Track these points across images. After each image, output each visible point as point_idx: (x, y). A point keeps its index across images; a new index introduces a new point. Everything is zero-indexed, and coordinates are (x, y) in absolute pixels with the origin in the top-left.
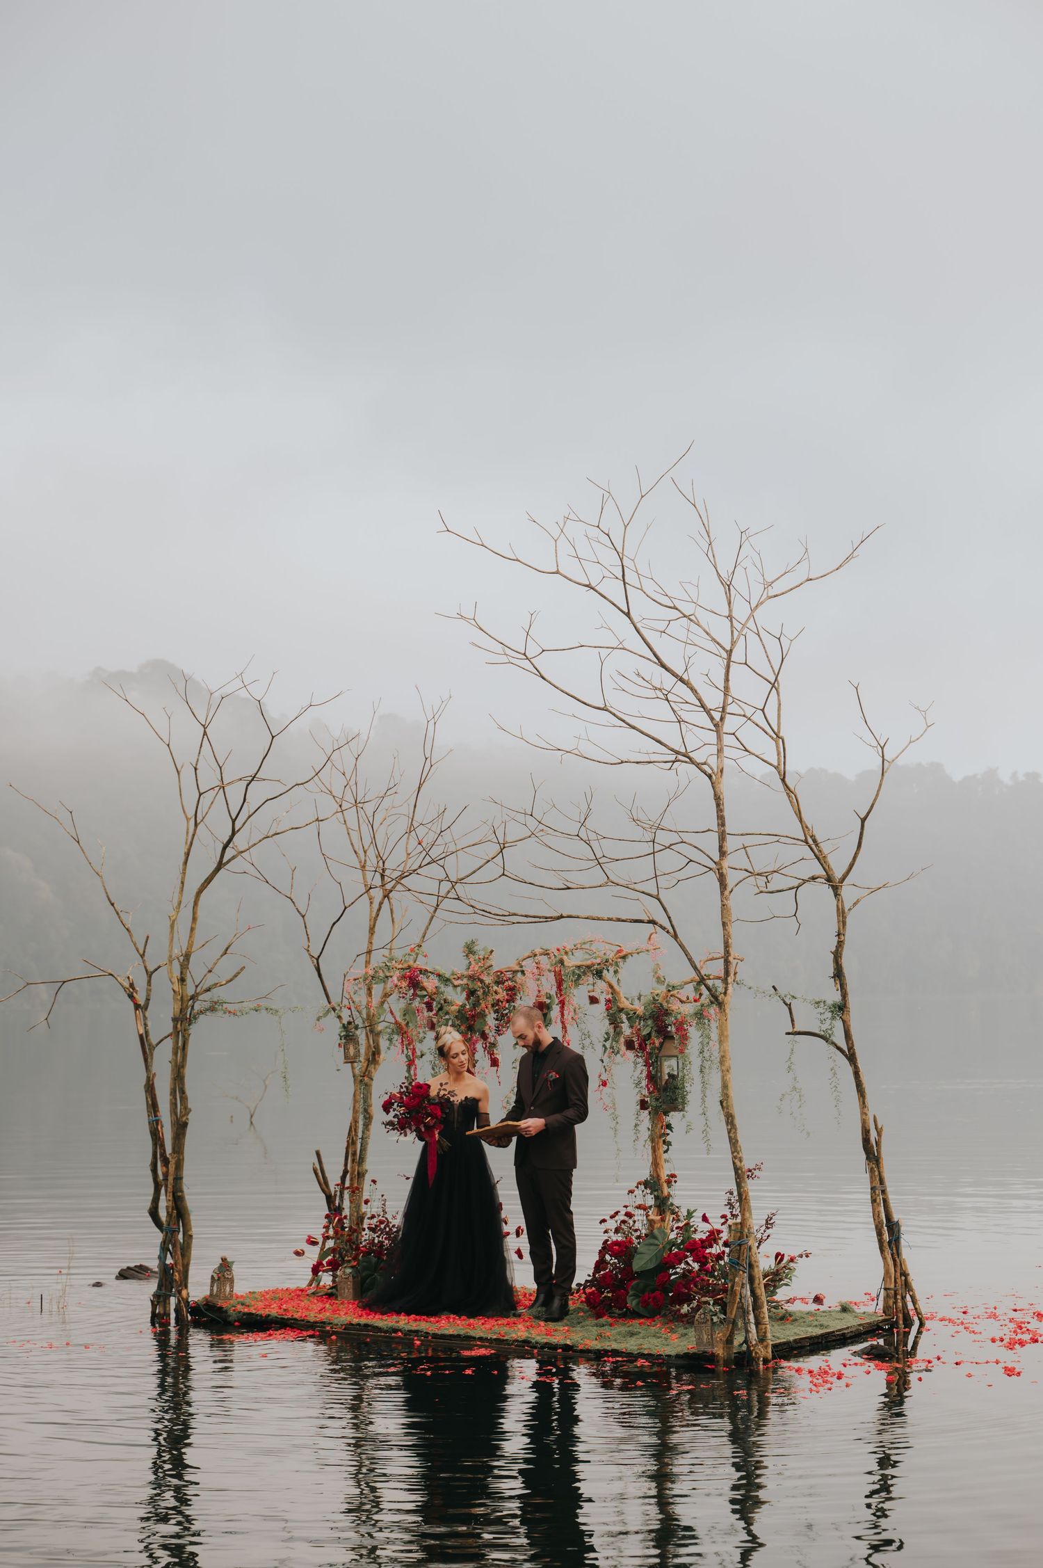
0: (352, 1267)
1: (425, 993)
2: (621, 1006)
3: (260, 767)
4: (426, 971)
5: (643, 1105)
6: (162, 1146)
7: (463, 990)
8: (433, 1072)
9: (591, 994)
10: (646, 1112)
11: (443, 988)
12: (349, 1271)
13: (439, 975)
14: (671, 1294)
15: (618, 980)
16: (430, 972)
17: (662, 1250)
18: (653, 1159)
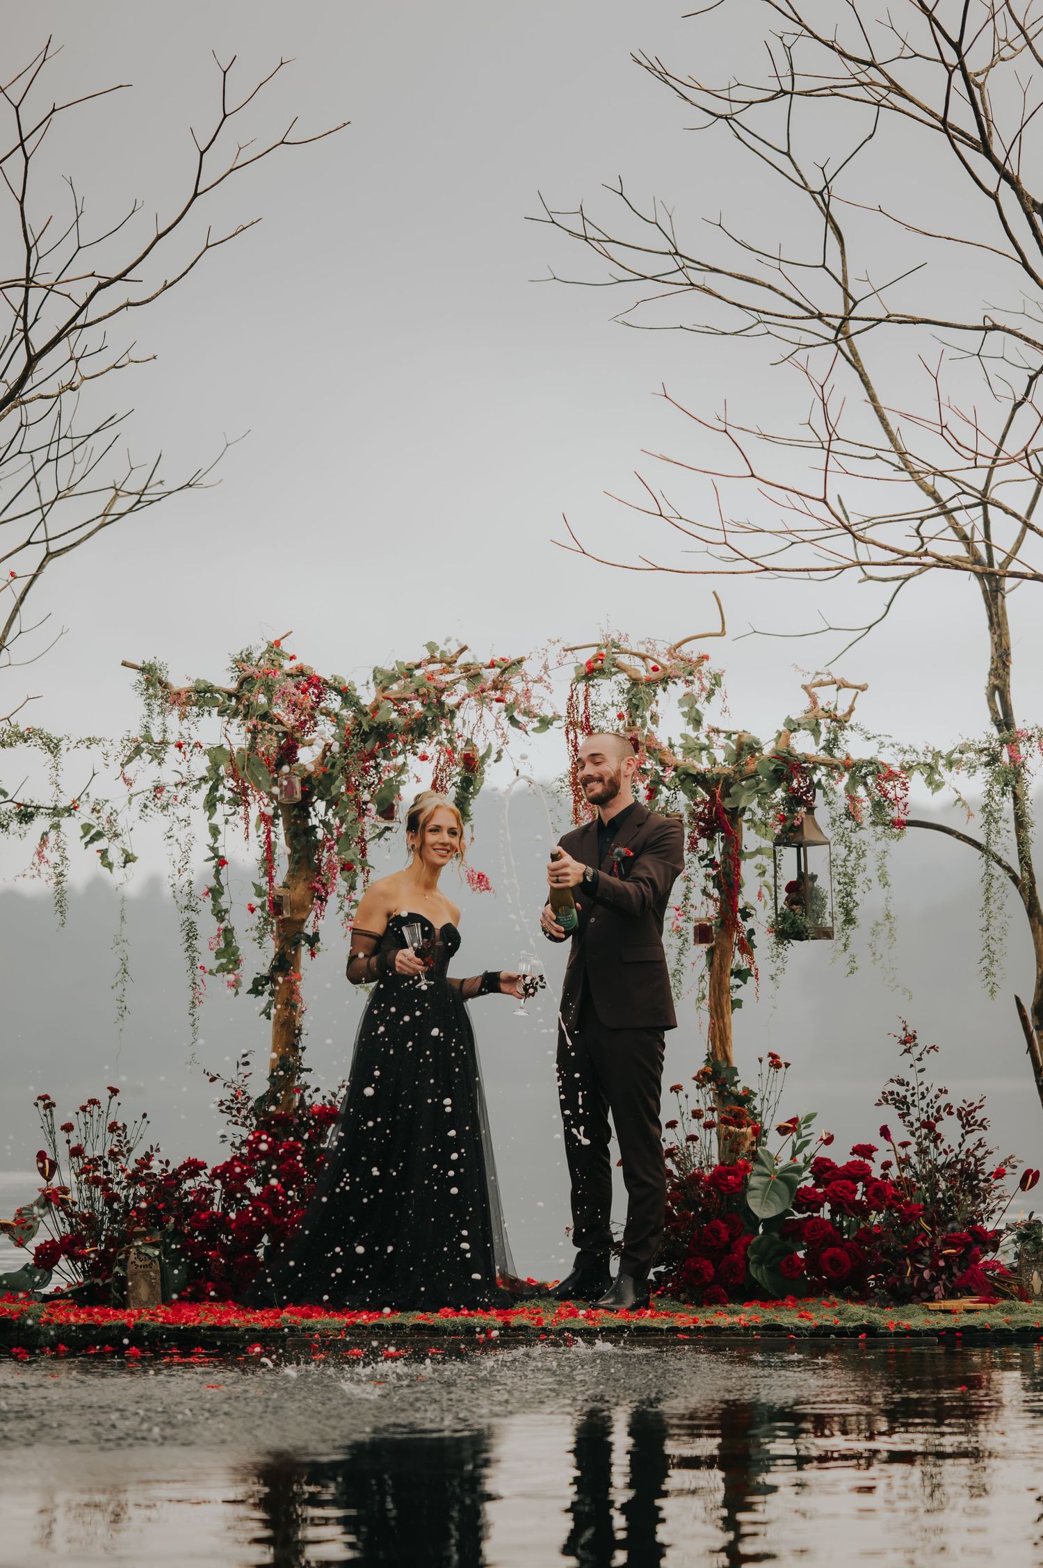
0: (154, 1245)
2: (668, 760)
3: (146, 253)
5: (703, 933)
10: (704, 947)
12: (152, 1252)
17: (781, 1184)
18: (712, 1028)
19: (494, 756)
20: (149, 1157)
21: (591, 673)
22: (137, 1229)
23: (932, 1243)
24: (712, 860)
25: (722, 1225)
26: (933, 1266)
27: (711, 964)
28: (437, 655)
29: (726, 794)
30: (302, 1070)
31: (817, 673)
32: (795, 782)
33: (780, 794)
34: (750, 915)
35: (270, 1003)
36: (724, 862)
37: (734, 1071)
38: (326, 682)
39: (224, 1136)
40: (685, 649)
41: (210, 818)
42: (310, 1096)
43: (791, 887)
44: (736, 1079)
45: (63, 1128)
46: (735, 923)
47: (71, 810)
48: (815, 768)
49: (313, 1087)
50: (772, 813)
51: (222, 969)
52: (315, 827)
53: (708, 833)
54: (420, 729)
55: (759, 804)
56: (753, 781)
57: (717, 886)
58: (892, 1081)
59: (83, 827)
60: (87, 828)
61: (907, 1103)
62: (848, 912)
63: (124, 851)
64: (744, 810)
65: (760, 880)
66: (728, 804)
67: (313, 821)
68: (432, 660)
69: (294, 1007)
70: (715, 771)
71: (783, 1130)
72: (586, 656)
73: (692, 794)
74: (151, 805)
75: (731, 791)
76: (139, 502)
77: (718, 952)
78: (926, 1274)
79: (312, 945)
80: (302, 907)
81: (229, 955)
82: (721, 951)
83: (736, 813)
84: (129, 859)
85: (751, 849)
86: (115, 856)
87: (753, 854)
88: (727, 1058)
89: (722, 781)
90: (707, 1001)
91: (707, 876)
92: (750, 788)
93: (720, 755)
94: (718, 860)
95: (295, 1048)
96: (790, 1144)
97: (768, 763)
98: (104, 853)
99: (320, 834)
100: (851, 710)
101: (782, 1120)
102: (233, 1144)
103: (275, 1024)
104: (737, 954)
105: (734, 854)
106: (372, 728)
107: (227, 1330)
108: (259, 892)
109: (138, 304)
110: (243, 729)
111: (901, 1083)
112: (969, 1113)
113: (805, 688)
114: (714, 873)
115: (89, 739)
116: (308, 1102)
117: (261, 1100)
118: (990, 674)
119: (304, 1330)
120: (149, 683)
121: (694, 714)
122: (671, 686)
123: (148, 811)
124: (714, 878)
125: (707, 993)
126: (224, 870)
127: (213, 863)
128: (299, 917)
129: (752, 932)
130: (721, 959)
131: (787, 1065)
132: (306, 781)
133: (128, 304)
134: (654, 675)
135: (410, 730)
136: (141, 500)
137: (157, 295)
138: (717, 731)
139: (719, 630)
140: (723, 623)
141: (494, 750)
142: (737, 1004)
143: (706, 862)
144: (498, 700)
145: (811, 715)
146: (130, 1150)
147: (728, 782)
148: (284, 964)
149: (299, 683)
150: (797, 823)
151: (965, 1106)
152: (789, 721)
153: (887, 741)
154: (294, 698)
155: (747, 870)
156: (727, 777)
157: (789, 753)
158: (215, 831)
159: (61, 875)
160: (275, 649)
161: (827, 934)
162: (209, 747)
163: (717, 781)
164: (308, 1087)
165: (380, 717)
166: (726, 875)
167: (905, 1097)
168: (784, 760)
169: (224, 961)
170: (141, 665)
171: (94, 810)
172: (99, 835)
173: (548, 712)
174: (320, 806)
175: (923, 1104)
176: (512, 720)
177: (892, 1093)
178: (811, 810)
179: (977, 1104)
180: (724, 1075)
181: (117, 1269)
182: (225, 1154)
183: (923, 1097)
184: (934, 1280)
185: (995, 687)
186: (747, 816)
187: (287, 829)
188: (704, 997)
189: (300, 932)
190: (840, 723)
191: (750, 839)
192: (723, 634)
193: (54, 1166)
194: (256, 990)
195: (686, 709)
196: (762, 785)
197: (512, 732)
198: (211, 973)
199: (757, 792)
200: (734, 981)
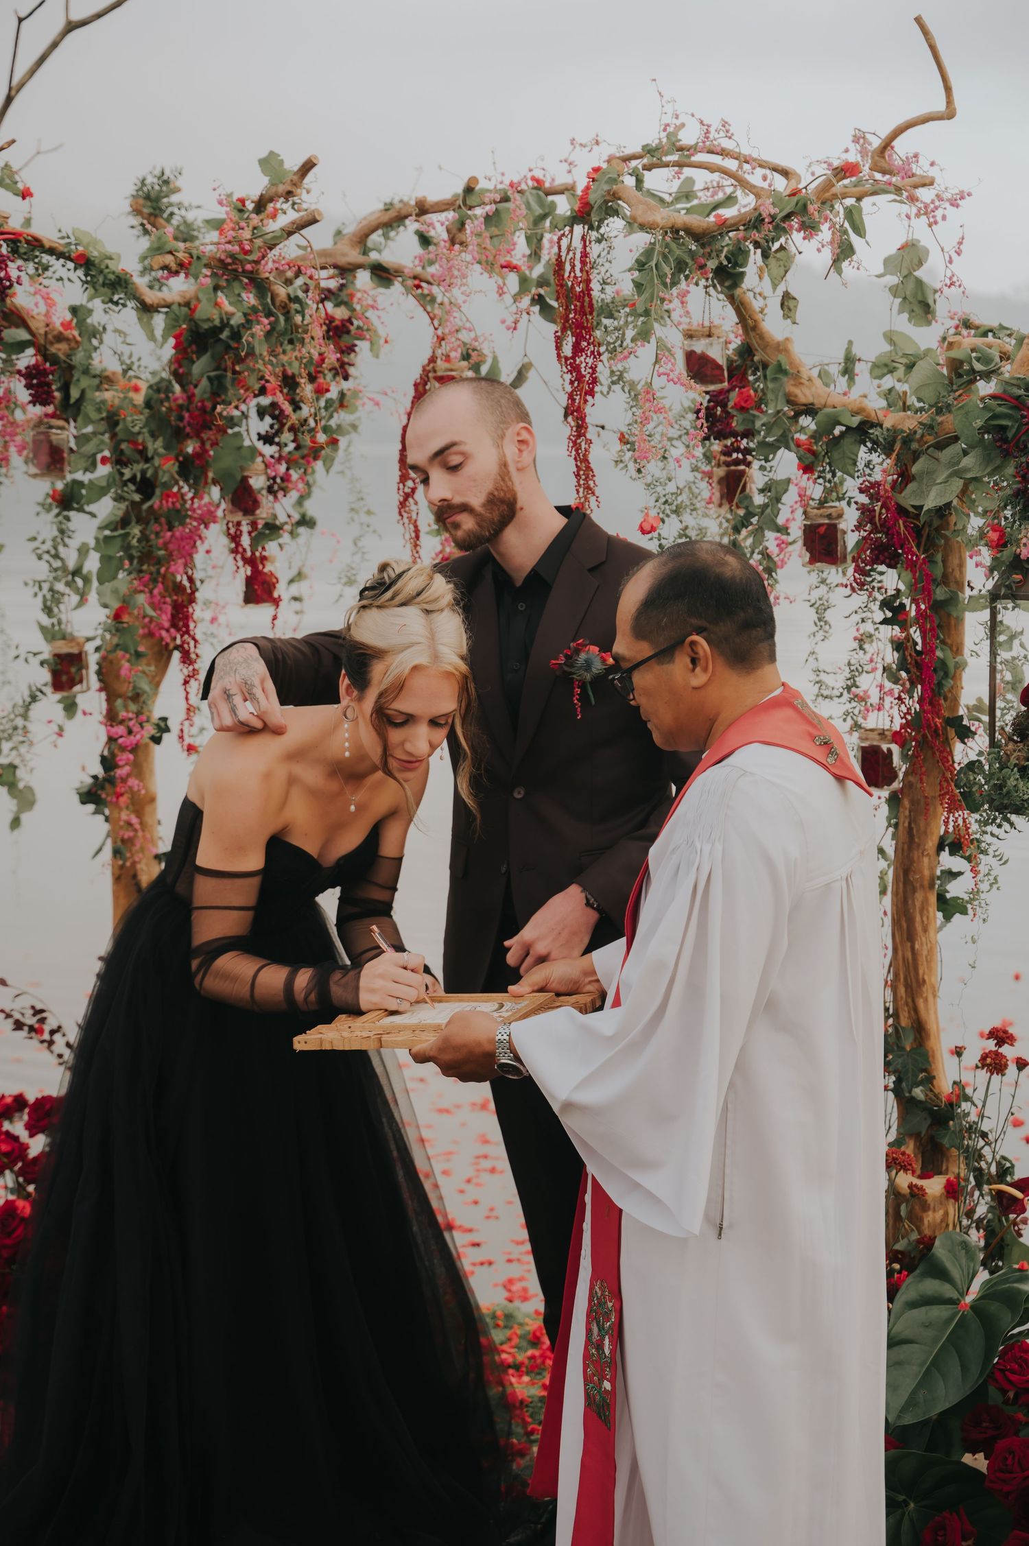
1: (23, 335)
2: (804, 395)
4: (36, 244)
5: (873, 765)
7: (172, 323)
8: (46, 621)
9: (699, 346)
10: (880, 794)
11: (99, 313)
13: (85, 262)
14: (978, 1462)
15: (787, 297)
16: (51, 251)
17: (976, 1326)
18: (894, 958)
24: (899, 612)
27: (895, 826)
29: (909, 475)
46: (944, 747)
56: (955, 449)
75: (915, 469)
77: (906, 803)
82: (912, 802)
88: (919, 1023)
89: (897, 446)
90: (888, 898)
91: (893, 643)
92: (950, 465)
97: (976, 410)
105: (941, 601)
114: (902, 637)
121: (911, 286)
124: (904, 649)
125: (887, 881)
131: (1022, 1065)
139: (941, 106)
140: (948, 89)
143: (886, 613)
147: (911, 449)
156: (907, 441)
157: (1027, 388)
163: (894, 441)
168: (1016, 403)
192: (949, 114)
195: (893, 280)
196: (967, 461)
199: (957, 474)
200: (948, 861)
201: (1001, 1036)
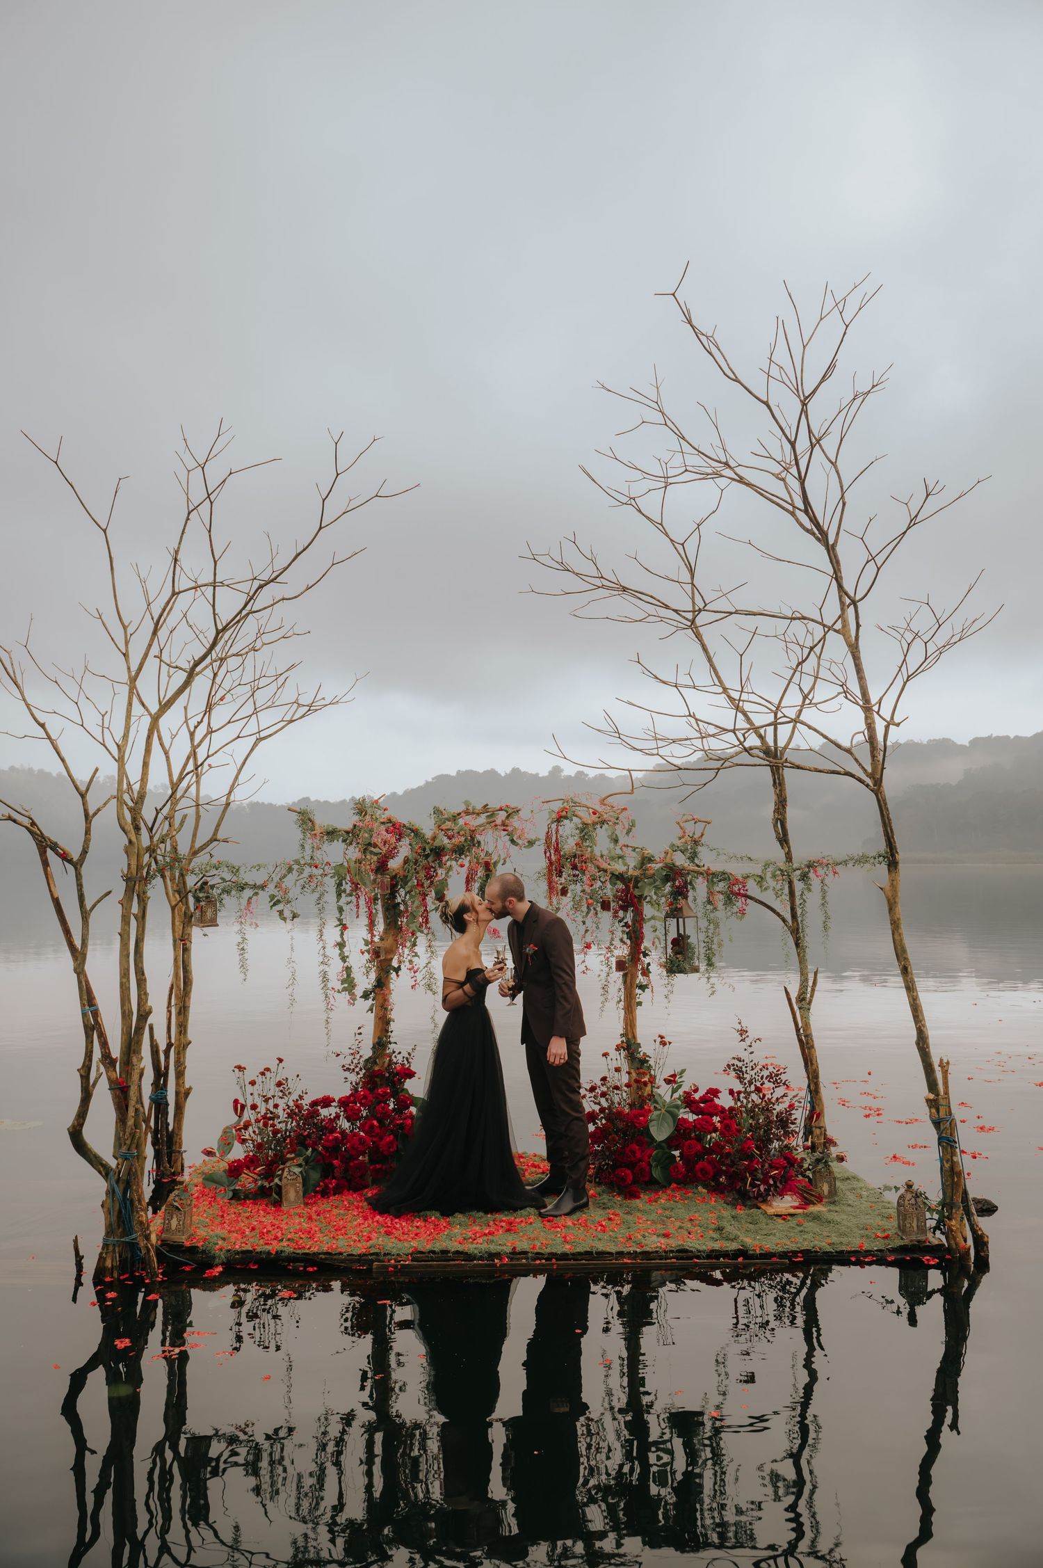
0: (300, 1166)
5: (620, 965)
6: (104, 1044)
10: (621, 973)
12: (297, 1170)
17: (668, 1115)
18: (626, 1020)
19: (502, 862)
20: (301, 1097)
21: (560, 819)
22: (289, 1156)
23: (763, 1166)
24: (626, 923)
25: (637, 1147)
26: (765, 1182)
27: (625, 982)
28: (470, 808)
29: (636, 887)
30: (391, 1043)
31: (684, 815)
32: (677, 882)
33: (668, 888)
34: (648, 955)
35: (373, 1004)
36: (634, 924)
37: (639, 1045)
38: (404, 826)
39: (346, 1078)
40: (610, 800)
41: (338, 902)
42: (396, 1057)
43: (675, 942)
44: (640, 1050)
45: (250, 1083)
46: (639, 959)
47: (263, 887)
48: (688, 874)
49: (397, 1052)
50: (663, 899)
51: (344, 989)
52: (399, 903)
53: (624, 909)
54: (460, 851)
55: (655, 893)
56: (652, 880)
57: (630, 938)
58: (734, 1058)
59: (270, 897)
60: (272, 897)
61: (742, 1071)
62: (709, 959)
63: (292, 912)
64: (646, 897)
65: (653, 935)
66: (637, 892)
67: (399, 900)
68: (467, 813)
69: (386, 1009)
70: (629, 874)
71: (668, 1081)
72: (557, 806)
73: (614, 884)
74: (307, 886)
75: (638, 885)
76: (309, 710)
77: (629, 975)
78: (762, 1188)
79: (397, 973)
80: (391, 951)
81: (349, 983)
82: (632, 975)
83: (641, 898)
84: (295, 916)
85: (649, 916)
86: (287, 914)
87: (650, 919)
88: (634, 1037)
89: (632, 879)
90: (622, 1003)
91: (623, 932)
92: (650, 884)
93: (632, 864)
94: (630, 923)
95: (387, 1031)
96: (670, 1090)
97: (661, 871)
98: (281, 913)
99: (402, 907)
100: (702, 835)
101: (666, 1074)
102: (351, 1083)
103: (376, 1017)
104: (640, 975)
105: (639, 919)
106: (431, 850)
107: (336, 1254)
108: (367, 943)
109: (290, 599)
110: (357, 850)
111: (739, 1060)
112: (777, 1075)
113: (678, 823)
114: (628, 930)
115: (259, 865)
116: (395, 1060)
117: (367, 1061)
118: (774, 812)
119: (385, 1255)
120: (304, 822)
121: (614, 836)
122: (605, 826)
123: (306, 889)
124: (627, 933)
125: (622, 998)
126: (345, 933)
127: (340, 927)
128: (389, 957)
129: (649, 964)
130: (631, 979)
131: (670, 1043)
132: (394, 878)
133: (283, 599)
134: (595, 818)
135: (454, 851)
136: (311, 708)
137: (302, 593)
138: (627, 846)
141: (502, 858)
142: (640, 1004)
143: (622, 924)
144: (504, 830)
145: (683, 840)
146: (290, 1093)
147: (637, 880)
148: (381, 984)
149: (388, 828)
150: (679, 906)
151: (775, 1071)
152: (672, 846)
153: (721, 852)
154: (385, 838)
155: (647, 929)
156: (636, 877)
157: (673, 864)
158: (341, 910)
159: (243, 949)
160: (375, 805)
161: (696, 970)
162: (334, 865)
163: (629, 879)
164: (394, 1052)
165: (437, 843)
166: (635, 932)
167: (741, 1068)
168: (671, 869)
169: (346, 985)
170: (299, 810)
171: (276, 886)
172: (279, 902)
173: (532, 837)
174: (402, 892)
175: (753, 1073)
176: (512, 841)
177: (733, 1065)
178: (686, 897)
179: (782, 1071)
180: (633, 1047)
181: (276, 1180)
182: (346, 1091)
183: (753, 1069)
184: (767, 1191)
185: (778, 819)
186: (648, 899)
187: (383, 906)
188: (621, 1000)
189: (390, 965)
190: (696, 842)
191: (648, 911)
192: (632, 793)
193: (243, 1107)
194: (366, 996)
196: (657, 883)
197: (513, 849)
198: (339, 992)
199: (654, 886)
200: (638, 991)
201: (662, 1037)
